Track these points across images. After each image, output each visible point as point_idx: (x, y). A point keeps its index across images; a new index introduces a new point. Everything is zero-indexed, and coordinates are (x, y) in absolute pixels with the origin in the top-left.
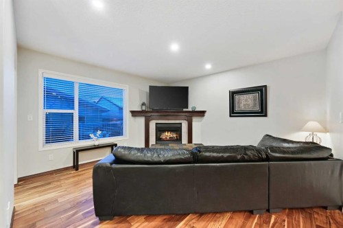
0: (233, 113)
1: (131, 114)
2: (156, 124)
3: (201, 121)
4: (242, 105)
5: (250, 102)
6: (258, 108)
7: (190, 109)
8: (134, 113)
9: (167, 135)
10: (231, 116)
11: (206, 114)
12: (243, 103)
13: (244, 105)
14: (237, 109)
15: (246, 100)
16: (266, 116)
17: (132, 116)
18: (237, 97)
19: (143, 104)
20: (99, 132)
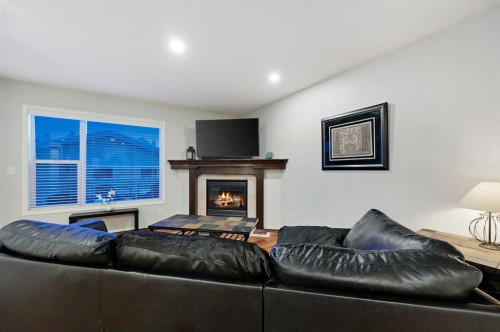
0: (328, 163)
1: (169, 166)
2: (208, 181)
3: (280, 178)
4: (342, 147)
5: (357, 141)
6: (370, 153)
7: (262, 156)
8: (175, 165)
9: (225, 199)
10: (324, 169)
11: (288, 165)
12: (344, 142)
13: (346, 146)
14: (334, 156)
15: (350, 137)
16: (386, 168)
17: (172, 168)
18: (334, 131)
19: (191, 149)
20: (112, 192)
